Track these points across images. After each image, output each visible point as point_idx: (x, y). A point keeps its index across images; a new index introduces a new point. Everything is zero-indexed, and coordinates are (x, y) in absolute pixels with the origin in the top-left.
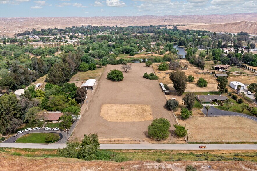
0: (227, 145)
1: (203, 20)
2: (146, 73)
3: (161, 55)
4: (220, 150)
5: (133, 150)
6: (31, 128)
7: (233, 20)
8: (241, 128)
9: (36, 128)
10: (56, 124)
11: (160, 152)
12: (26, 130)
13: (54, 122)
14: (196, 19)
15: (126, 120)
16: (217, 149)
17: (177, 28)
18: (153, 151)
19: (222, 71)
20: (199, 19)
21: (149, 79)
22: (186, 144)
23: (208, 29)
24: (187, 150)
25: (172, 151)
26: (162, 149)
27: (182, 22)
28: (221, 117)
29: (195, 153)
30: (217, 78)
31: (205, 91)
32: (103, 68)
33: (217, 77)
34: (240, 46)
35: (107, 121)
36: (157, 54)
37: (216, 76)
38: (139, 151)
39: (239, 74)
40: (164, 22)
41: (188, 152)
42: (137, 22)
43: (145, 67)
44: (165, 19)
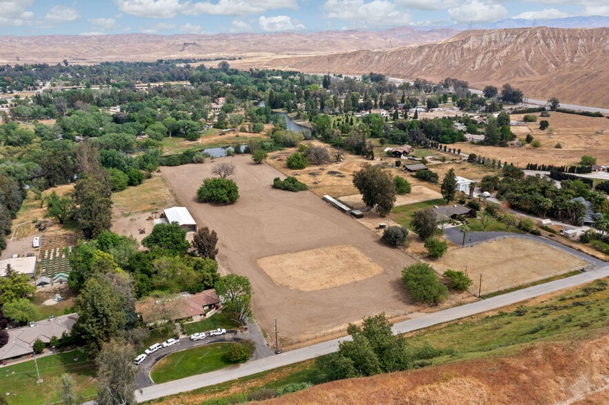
0: (535, 287)
1: (267, 45)
2: (277, 180)
3: (255, 133)
4: (534, 298)
5: (411, 332)
6: (158, 344)
7: (329, 45)
8: (527, 256)
9: (169, 341)
10: (202, 321)
11: (457, 324)
12: (148, 351)
13: (197, 319)
14: (254, 44)
15: (338, 281)
16: (529, 297)
17: (229, 65)
18: (443, 325)
19: (406, 158)
20: (259, 43)
21: (292, 190)
22: (480, 300)
23: (294, 66)
24: (492, 310)
25: (471, 317)
26: (453, 319)
27: (223, 50)
28: (484, 244)
29: (505, 311)
30: (414, 174)
31: (417, 201)
32: (155, 176)
33: (410, 171)
34: (392, 103)
35: (303, 291)
36: (246, 132)
37: (407, 169)
38: (423, 331)
39: (439, 162)
40: (183, 50)
41: (496, 313)
42: (115, 50)
43: (253, 164)
44: (184, 44)
